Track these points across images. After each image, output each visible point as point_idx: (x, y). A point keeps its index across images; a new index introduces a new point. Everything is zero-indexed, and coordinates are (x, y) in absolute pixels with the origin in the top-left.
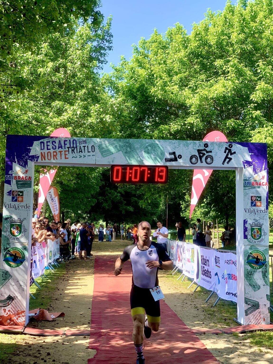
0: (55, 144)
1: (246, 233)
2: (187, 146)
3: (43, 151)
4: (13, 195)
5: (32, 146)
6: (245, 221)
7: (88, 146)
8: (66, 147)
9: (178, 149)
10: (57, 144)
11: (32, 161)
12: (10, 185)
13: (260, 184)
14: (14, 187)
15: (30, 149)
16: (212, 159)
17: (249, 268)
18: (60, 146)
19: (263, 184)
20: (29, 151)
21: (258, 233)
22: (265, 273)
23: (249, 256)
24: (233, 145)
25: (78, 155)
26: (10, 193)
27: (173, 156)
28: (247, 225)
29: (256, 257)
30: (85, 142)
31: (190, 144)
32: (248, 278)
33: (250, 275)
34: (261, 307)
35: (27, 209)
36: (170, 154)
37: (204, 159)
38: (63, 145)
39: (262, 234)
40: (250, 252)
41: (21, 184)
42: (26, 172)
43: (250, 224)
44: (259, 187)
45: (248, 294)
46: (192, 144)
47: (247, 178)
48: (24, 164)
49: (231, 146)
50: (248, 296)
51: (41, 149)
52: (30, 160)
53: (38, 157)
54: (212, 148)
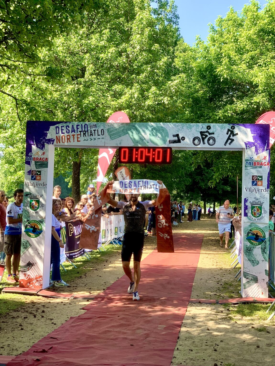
0: (69, 129)
1: (247, 211)
2: (190, 128)
3: (58, 135)
4: (32, 174)
5: (48, 131)
6: (245, 199)
7: (98, 130)
8: (78, 131)
9: (182, 131)
10: (70, 129)
11: (48, 144)
12: (30, 165)
13: (262, 164)
14: (33, 167)
15: (47, 134)
16: (214, 140)
17: (248, 244)
18: (73, 130)
19: (265, 164)
20: (46, 135)
21: (258, 211)
22: (264, 249)
23: (248, 233)
24: (236, 127)
25: (89, 138)
26: (30, 172)
27: (176, 138)
28: (248, 204)
29: (256, 234)
30: (95, 126)
31: (193, 126)
32: (248, 254)
33: (250, 250)
34: (260, 282)
35: (45, 187)
36: (174, 136)
37: (206, 140)
38: (76, 129)
39: (263, 212)
40: (250, 229)
41: (39, 165)
42: (44, 153)
43: (250, 202)
44: (261, 167)
45: (246, 268)
46: (195, 127)
47: (249, 159)
48: (42, 147)
49: (233, 128)
50: (247, 270)
51: (56, 133)
52: (46, 143)
53: (54, 140)
54: (215, 130)
